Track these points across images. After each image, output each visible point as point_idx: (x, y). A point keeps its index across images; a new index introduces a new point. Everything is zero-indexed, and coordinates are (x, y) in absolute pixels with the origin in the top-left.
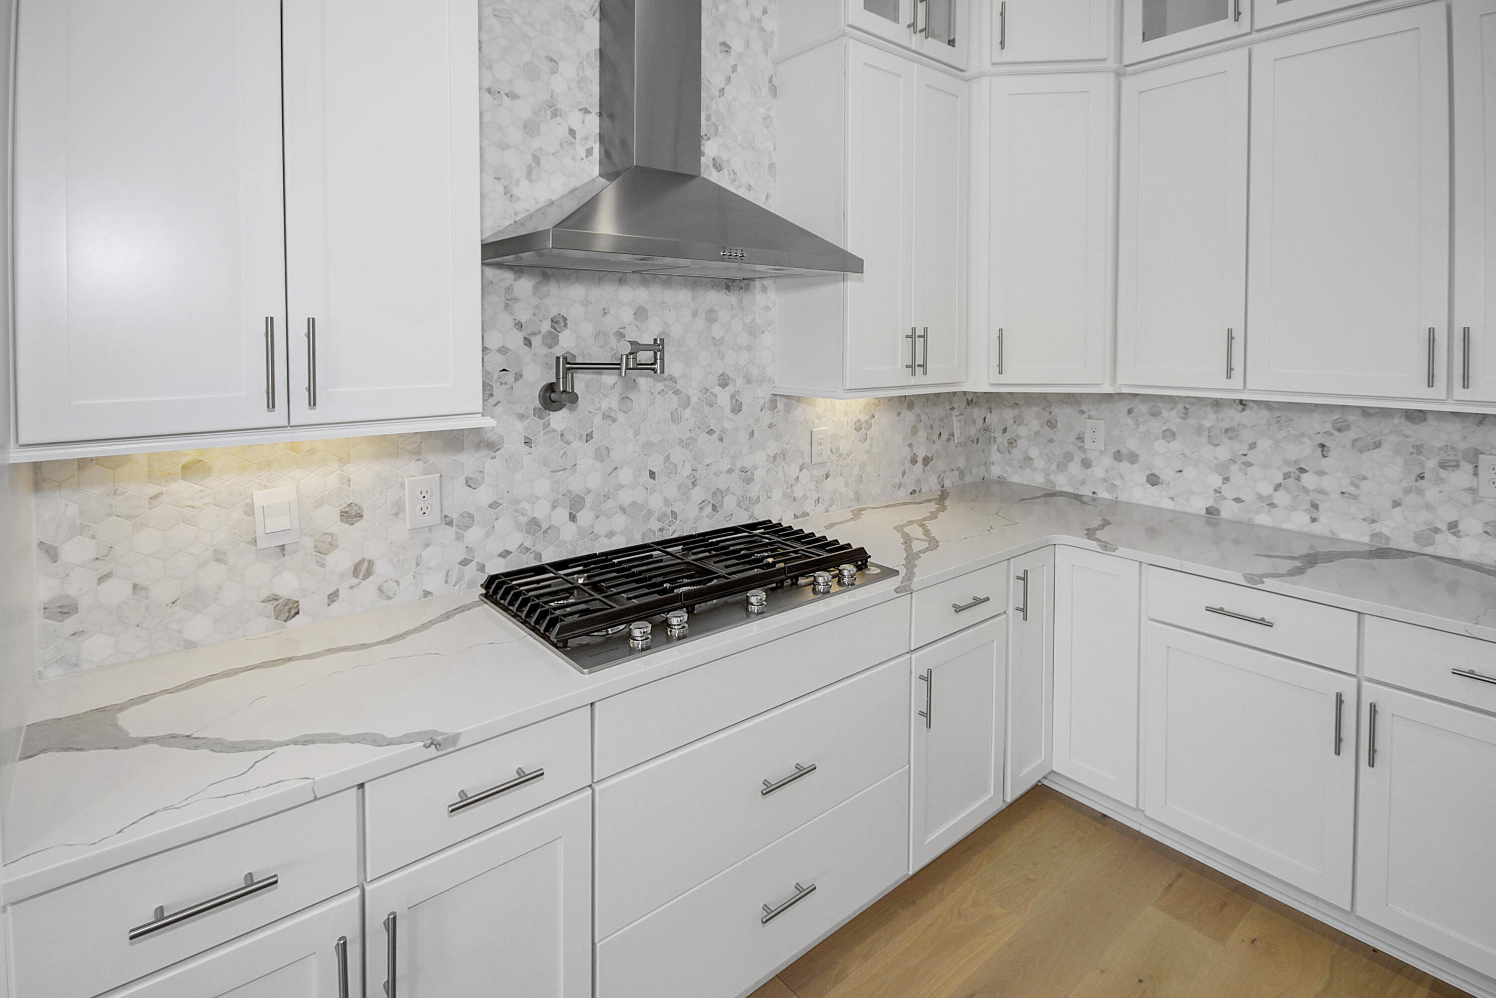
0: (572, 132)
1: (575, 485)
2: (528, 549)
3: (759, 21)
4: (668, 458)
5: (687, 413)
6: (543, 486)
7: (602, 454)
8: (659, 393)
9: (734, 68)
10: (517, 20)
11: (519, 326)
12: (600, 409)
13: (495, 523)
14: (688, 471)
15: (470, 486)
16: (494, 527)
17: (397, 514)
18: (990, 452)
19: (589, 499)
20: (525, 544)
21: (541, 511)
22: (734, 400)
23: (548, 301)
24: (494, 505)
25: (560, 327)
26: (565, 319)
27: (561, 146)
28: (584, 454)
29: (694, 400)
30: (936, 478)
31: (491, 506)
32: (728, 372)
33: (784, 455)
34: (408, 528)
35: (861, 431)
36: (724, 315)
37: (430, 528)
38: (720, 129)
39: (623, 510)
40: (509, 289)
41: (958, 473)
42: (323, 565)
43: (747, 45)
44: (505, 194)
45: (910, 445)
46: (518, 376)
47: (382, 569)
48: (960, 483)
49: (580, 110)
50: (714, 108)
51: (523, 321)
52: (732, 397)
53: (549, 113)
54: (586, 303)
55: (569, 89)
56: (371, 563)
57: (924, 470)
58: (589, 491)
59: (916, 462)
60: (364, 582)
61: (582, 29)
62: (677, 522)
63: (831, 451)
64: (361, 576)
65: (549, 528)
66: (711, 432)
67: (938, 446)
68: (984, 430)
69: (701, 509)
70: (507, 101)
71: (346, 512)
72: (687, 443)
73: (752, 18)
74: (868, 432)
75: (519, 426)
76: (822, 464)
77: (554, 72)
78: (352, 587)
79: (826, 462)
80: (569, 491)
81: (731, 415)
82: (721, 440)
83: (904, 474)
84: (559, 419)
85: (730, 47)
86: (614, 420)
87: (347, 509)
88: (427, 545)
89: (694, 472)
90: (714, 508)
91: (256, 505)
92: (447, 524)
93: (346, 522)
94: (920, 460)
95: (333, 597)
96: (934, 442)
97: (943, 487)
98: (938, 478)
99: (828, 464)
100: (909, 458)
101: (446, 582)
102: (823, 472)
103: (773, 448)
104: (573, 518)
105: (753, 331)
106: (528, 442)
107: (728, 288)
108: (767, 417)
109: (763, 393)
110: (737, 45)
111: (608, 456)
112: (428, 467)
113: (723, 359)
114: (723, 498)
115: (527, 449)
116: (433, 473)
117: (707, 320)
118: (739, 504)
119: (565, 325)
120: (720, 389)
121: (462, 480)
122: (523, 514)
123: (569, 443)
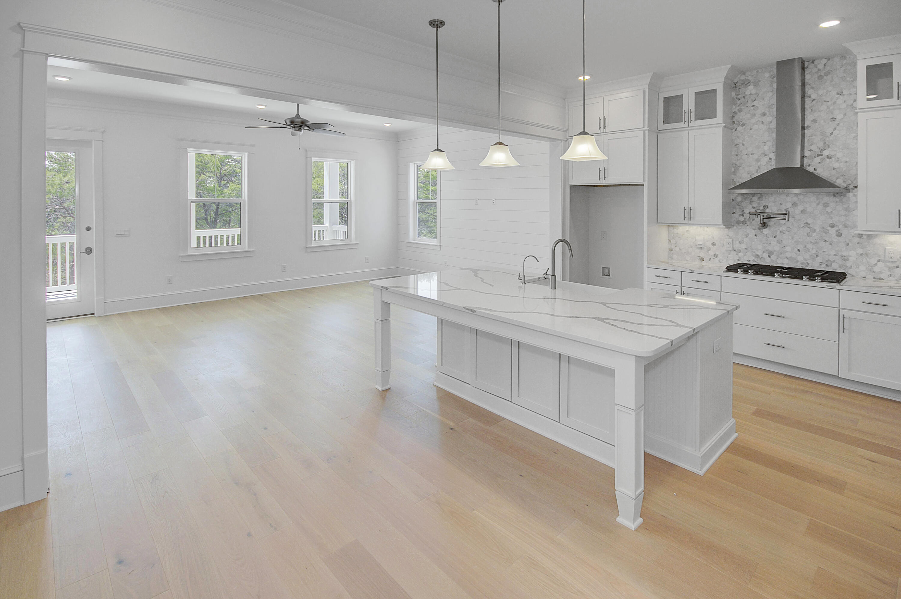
0: (770, 159)
1: (771, 249)
2: (755, 261)
4: (805, 247)
5: (815, 234)
6: (760, 247)
7: (780, 242)
8: (801, 227)
9: (838, 125)
12: (779, 230)
14: (814, 251)
15: (740, 243)
17: (723, 246)
19: (775, 253)
20: (755, 260)
21: (760, 253)
22: (838, 232)
23: (762, 202)
24: (747, 249)
25: (766, 209)
26: (768, 206)
27: (767, 163)
28: (774, 242)
29: (818, 230)
31: (745, 249)
32: (834, 223)
33: (867, 255)
34: (725, 249)
36: (833, 205)
37: (730, 251)
38: (830, 146)
39: (787, 258)
40: (751, 199)
42: (708, 253)
43: (845, 115)
47: (719, 256)
50: (827, 139)
51: (755, 207)
52: (837, 231)
54: (775, 202)
56: (717, 255)
58: (775, 251)
62: (809, 266)
65: (762, 257)
66: (825, 241)
70: (751, 156)
71: (713, 244)
72: (815, 243)
75: (753, 231)
76: (893, 262)
78: (713, 259)
79: (896, 262)
80: (769, 250)
81: (836, 237)
82: (831, 244)
84: (765, 231)
85: (836, 118)
86: (784, 233)
88: (729, 254)
89: (817, 253)
91: (697, 239)
92: (734, 251)
93: (713, 246)
95: (710, 259)
102: (895, 265)
103: (860, 251)
104: (770, 256)
105: (848, 210)
106: (756, 235)
108: (856, 240)
109: (854, 232)
110: (839, 117)
111: (782, 243)
112: (730, 237)
113: (832, 218)
114: (831, 263)
115: (756, 237)
116: (731, 239)
117: (824, 206)
118: (840, 267)
119: (768, 208)
120: (830, 228)
121: (738, 242)
122: (754, 252)
123: (769, 237)
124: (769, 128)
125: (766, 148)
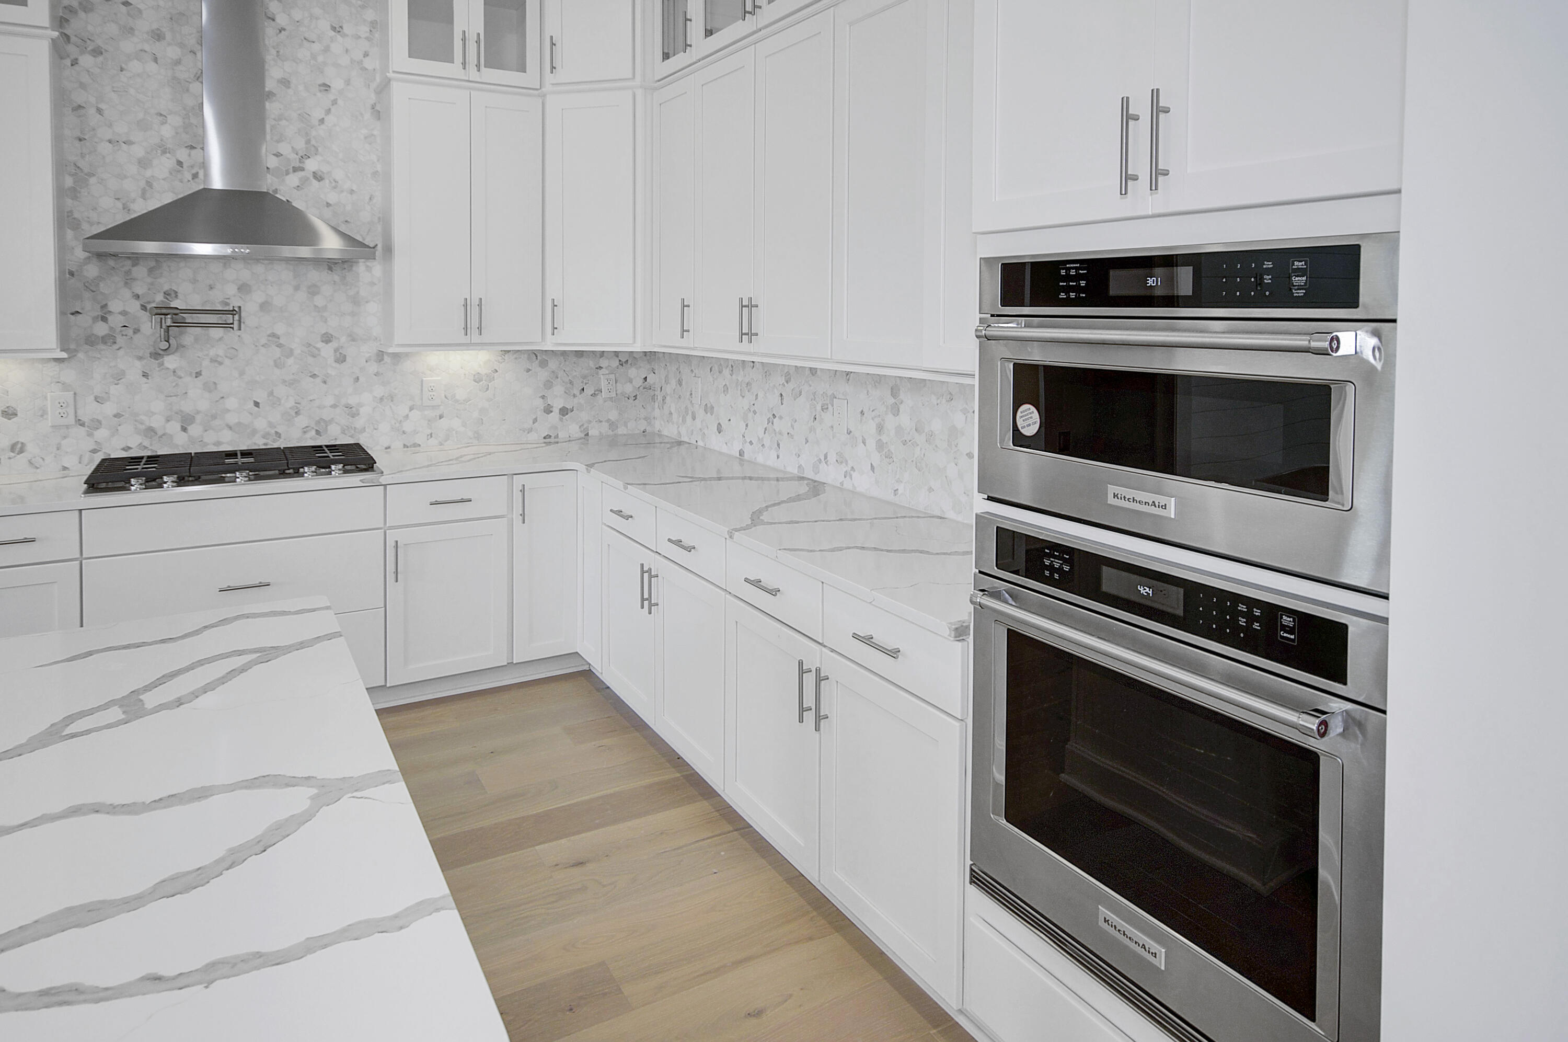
0: (180, 163)
1: (187, 407)
2: (146, 448)
3: (361, 62)
4: (271, 394)
5: (290, 361)
6: (158, 406)
7: (211, 387)
8: (263, 346)
9: (334, 102)
10: (132, 91)
11: (137, 297)
12: (207, 355)
13: (119, 428)
14: (291, 403)
15: (98, 402)
16: (117, 430)
17: (42, 416)
18: (654, 409)
19: (198, 418)
20: (144, 444)
21: (157, 422)
22: (338, 353)
23: (162, 280)
24: (117, 416)
25: (171, 298)
26: (177, 290)
27: (171, 174)
28: (195, 388)
29: (297, 352)
30: (578, 427)
31: (115, 416)
32: (331, 332)
33: (392, 397)
34: (50, 424)
35: (481, 383)
36: (326, 290)
37: (67, 427)
38: (320, 149)
39: (230, 428)
40: (128, 272)
41: (607, 424)
43: (348, 82)
44: (124, 209)
45: (543, 397)
46: (137, 331)
47: (31, 448)
48: (610, 433)
49: (186, 147)
50: (314, 133)
51: (140, 294)
52: (336, 351)
53: (159, 151)
54: (194, 281)
55: (177, 133)
56: (23, 444)
57: (561, 420)
58: (198, 412)
59: (552, 412)
60: (19, 456)
61: (188, 90)
62: (281, 440)
63: (446, 397)
64: (16, 452)
65: (164, 435)
66: (314, 376)
67: (581, 399)
68: (644, 388)
69: (305, 432)
70: (124, 146)
71: (6, 412)
72: (291, 383)
73: (352, 61)
74: (490, 384)
75: (138, 364)
76: (434, 407)
77: (163, 123)
78: (10, 458)
79: (439, 406)
80: (181, 411)
81: (335, 365)
82: (325, 382)
83: (535, 421)
84: (171, 361)
85: (329, 86)
86: (220, 364)
87: (6, 410)
88: (65, 437)
89: (297, 405)
90: (318, 432)
92: (81, 425)
93: (5, 418)
94: (556, 411)
96: (574, 396)
97: (587, 435)
98: (580, 427)
99: (441, 407)
100: (542, 408)
101: (80, 463)
102: (438, 413)
103: (379, 391)
104: (184, 429)
105: (356, 301)
106: (145, 375)
107: (330, 269)
108: (373, 367)
109: (368, 349)
110: (337, 84)
111: (216, 388)
112: (66, 387)
113: (326, 322)
114: (327, 426)
115: (145, 379)
116: (69, 391)
117: (309, 293)
118: (343, 432)
119: (176, 296)
120: (324, 344)
121: (92, 398)
122: (142, 424)
123: (181, 378)
124: (174, 78)
125: (167, 131)
